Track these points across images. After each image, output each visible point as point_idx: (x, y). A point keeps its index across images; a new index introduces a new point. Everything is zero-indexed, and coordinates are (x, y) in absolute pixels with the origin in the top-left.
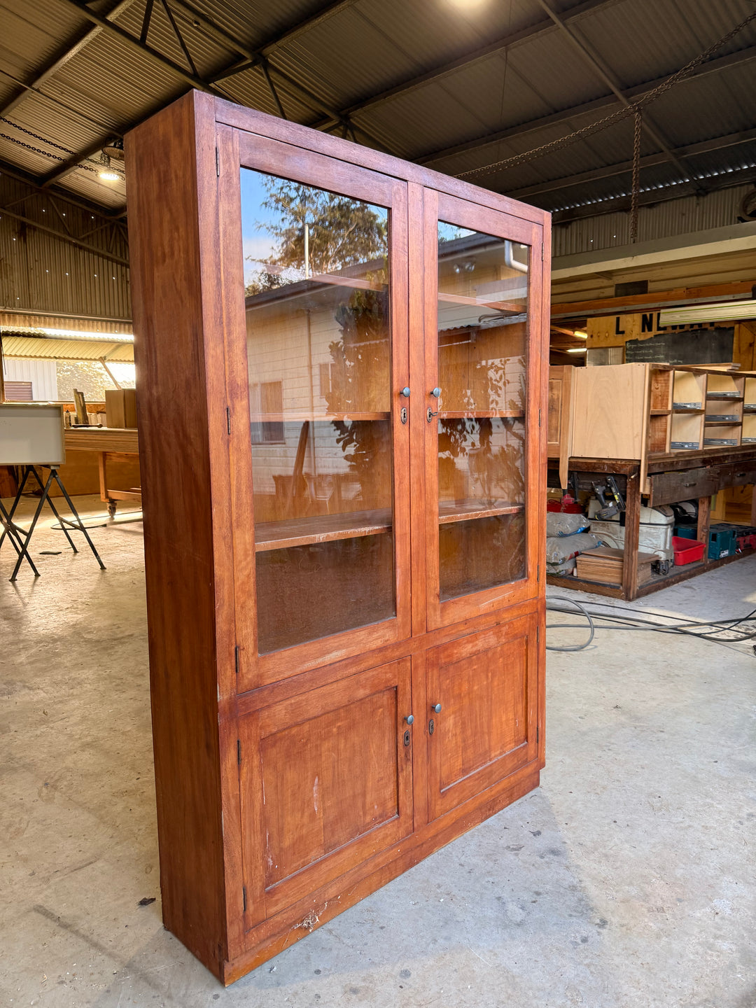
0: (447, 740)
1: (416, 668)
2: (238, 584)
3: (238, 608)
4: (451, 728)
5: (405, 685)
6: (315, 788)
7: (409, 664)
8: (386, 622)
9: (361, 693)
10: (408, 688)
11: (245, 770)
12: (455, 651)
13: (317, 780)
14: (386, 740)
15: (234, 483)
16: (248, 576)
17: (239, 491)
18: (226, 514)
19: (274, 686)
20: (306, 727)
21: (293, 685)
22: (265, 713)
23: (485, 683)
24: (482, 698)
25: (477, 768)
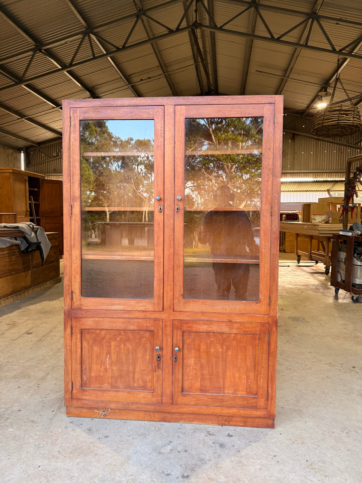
0: (188, 370)
1: (166, 326)
2: (73, 268)
3: (73, 278)
4: (192, 364)
5: (158, 332)
6: (107, 359)
7: (161, 323)
8: (147, 300)
9: (132, 327)
10: (160, 334)
11: (74, 337)
12: (195, 326)
13: (108, 356)
14: (148, 354)
15: (73, 232)
16: (77, 266)
17: (74, 235)
18: (69, 243)
19: (87, 311)
20: (104, 332)
21: (95, 313)
22: (84, 320)
23: (220, 350)
24: (217, 357)
25: (212, 393)
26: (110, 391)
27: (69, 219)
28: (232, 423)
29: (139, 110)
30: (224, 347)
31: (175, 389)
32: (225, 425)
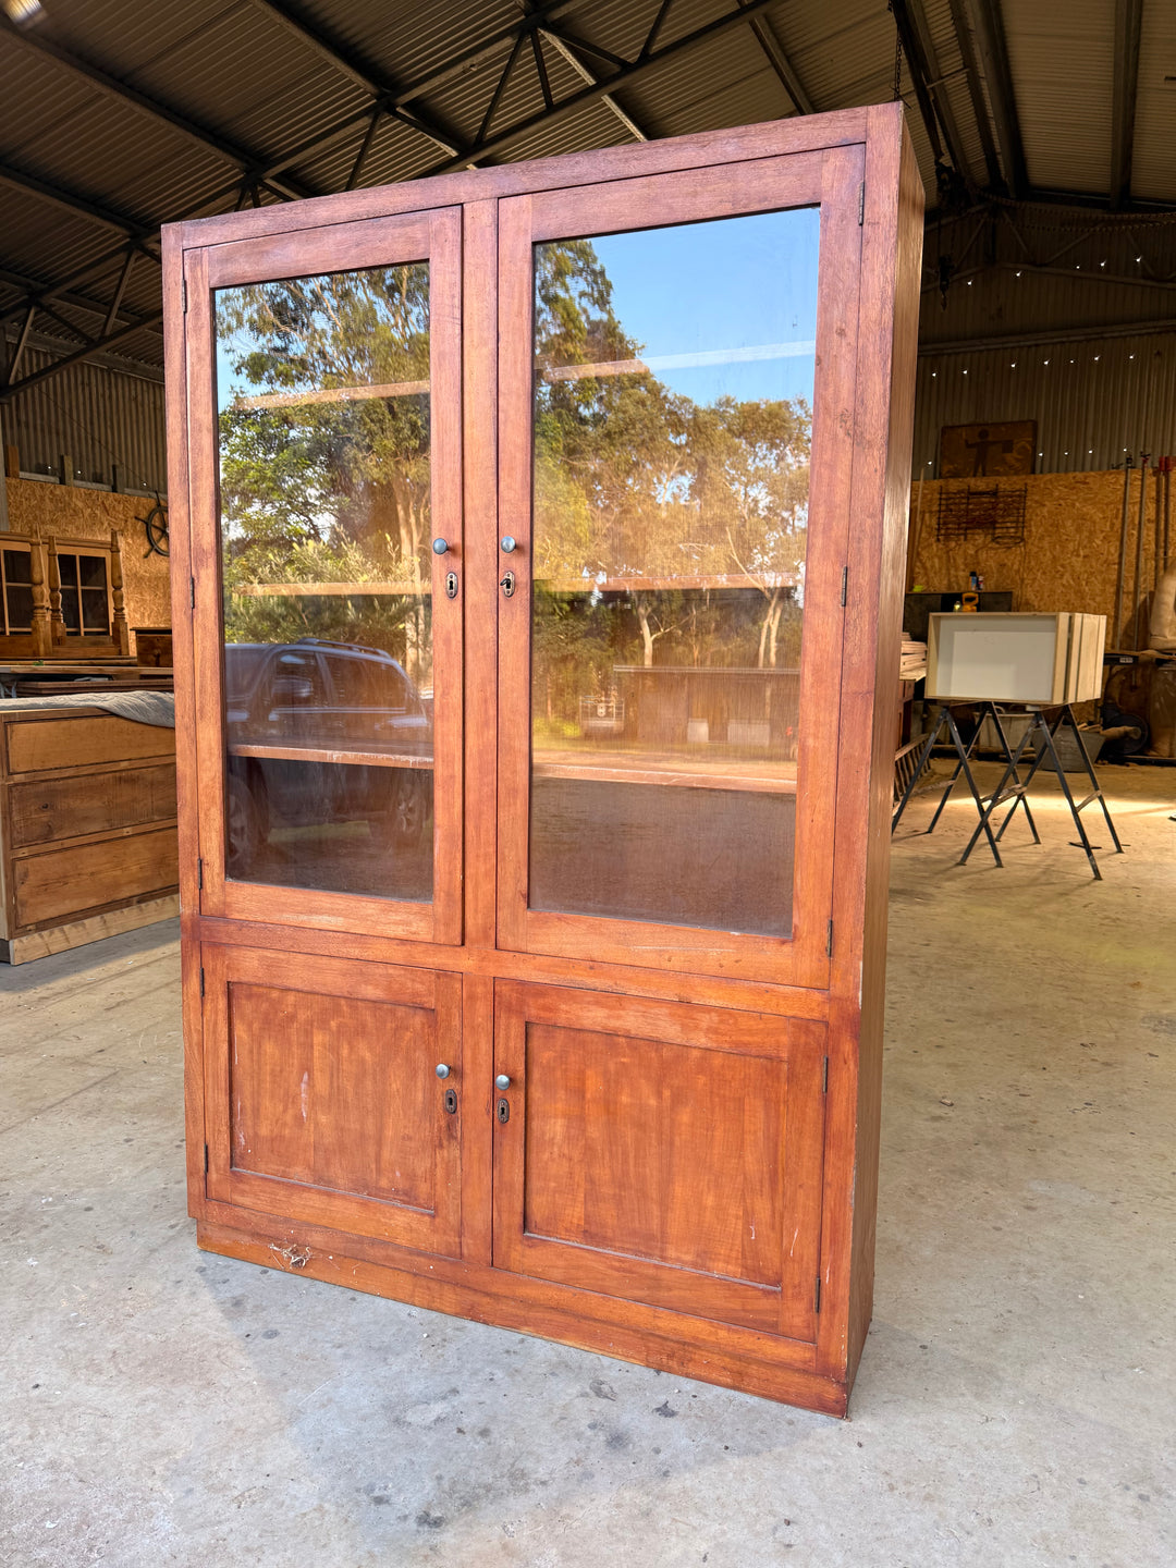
0: (546, 1156)
1: (472, 997)
2: (201, 786)
3: (202, 815)
4: (559, 1138)
5: (449, 1014)
6: (303, 1086)
7: (458, 986)
8: (415, 906)
9: (370, 992)
10: (456, 1022)
11: (208, 1007)
12: (563, 1007)
13: (306, 1077)
14: (419, 1084)
15: (197, 666)
16: (213, 779)
17: (203, 675)
18: (189, 702)
19: (242, 924)
20: (291, 998)
21: (263, 935)
22: (235, 953)
23: (653, 1102)
24: (641, 1126)
25: (623, 1250)
26: (308, 1189)
27: (186, 623)
28: (691, 1369)
29: (381, 233)
30: (667, 1093)
31: (499, 1215)
32: (670, 1371)
